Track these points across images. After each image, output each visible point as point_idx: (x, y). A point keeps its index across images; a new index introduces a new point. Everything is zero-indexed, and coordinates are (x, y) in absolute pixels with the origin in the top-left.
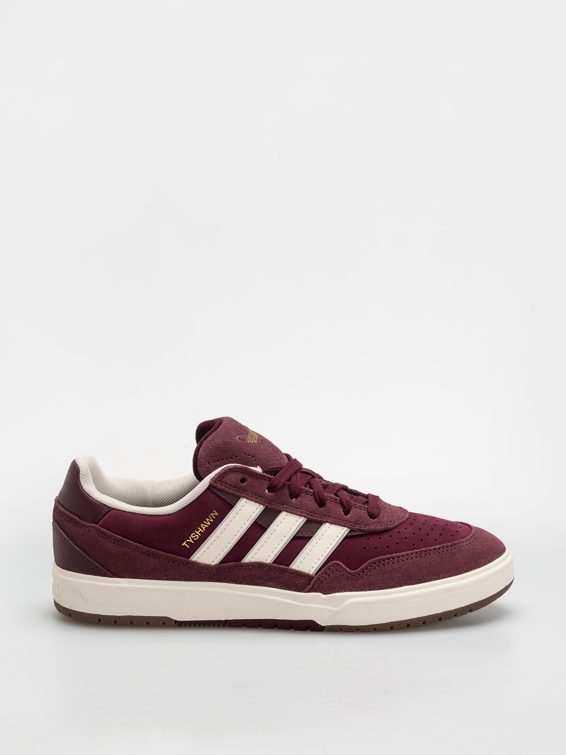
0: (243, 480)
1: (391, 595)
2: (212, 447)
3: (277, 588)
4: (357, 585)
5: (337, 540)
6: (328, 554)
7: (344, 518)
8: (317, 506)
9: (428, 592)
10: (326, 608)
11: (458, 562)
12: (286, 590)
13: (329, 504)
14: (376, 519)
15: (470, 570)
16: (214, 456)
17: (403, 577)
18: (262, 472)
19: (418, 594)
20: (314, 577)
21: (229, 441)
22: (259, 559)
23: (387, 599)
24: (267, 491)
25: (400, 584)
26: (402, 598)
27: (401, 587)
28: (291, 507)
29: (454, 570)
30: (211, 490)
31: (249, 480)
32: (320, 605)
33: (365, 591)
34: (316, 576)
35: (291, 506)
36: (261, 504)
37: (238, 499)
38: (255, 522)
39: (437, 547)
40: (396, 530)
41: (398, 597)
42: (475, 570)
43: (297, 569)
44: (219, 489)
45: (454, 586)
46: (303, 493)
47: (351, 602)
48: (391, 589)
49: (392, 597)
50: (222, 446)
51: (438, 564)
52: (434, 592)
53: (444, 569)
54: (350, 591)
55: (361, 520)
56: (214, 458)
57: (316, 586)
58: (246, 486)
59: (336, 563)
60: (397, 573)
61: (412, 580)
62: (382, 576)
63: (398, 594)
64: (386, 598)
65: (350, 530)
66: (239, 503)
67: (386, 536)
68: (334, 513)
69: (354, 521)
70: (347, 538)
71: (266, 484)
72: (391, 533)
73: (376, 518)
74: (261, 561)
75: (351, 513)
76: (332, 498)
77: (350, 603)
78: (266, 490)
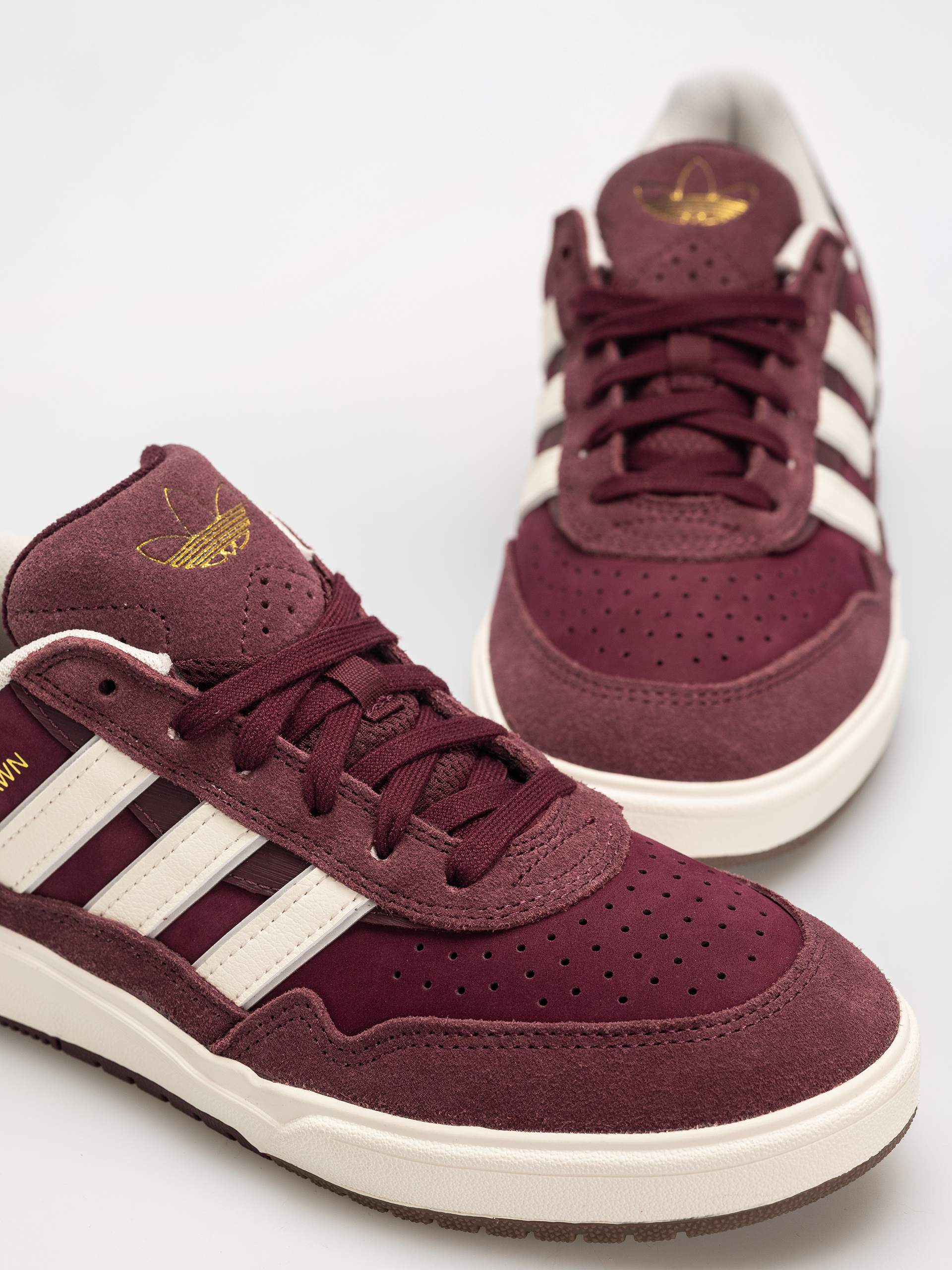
0: (108, 687)
1: (424, 1142)
2: (46, 567)
3: (158, 1009)
4: (343, 1080)
5: (329, 926)
6: (296, 962)
7: (365, 867)
8: (305, 809)
9: (535, 1163)
10: (259, 1115)
11: (660, 1091)
12: (176, 1024)
13: (344, 807)
14: (463, 890)
15: (692, 1125)
16: (46, 596)
17: (472, 1098)
18: (171, 673)
19: (501, 1162)
20: (241, 1019)
21: (102, 560)
22: (124, 918)
23: (409, 1151)
24: (171, 734)
25: (458, 1117)
26: (452, 1159)
27: (459, 1125)
28: (227, 794)
29: (637, 1115)
30: (15, 696)
31: (123, 689)
32: (247, 1102)
33: (361, 1105)
34: (249, 1016)
35: (229, 793)
36: (146, 764)
37: (85, 736)
38: (127, 809)
39: (609, 1026)
40: (516, 936)
41: (442, 1154)
42: (706, 1129)
43: (211, 979)
44: (36, 699)
45: (621, 1163)
46: (278, 758)
47: (314, 1126)
48: (430, 1122)
49: (424, 1148)
50: (77, 571)
51: (590, 1085)
52: (554, 1167)
53: (606, 1104)
54: (323, 1091)
55: (417, 885)
56: (46, 600)
57: (241, 1046)
58: (112, 706)
59: (306, 998)
60: (457, 1082)
61: (494, 1113)
62: (413, 1080)
63: (443, 1145)
64: (408, 1146)
65: (375, 908)
66: (87, 749)
67: (476, 954)
68: (343, 843)
69: (390, 883)
70: (360, 927)
71: (172, 709)
72: (494, 945)
73: (465, 887)
74: (128, 924)
75: (395, 854)
76: (357, 792)
77: (310, 1128)
78: (170, 730)
